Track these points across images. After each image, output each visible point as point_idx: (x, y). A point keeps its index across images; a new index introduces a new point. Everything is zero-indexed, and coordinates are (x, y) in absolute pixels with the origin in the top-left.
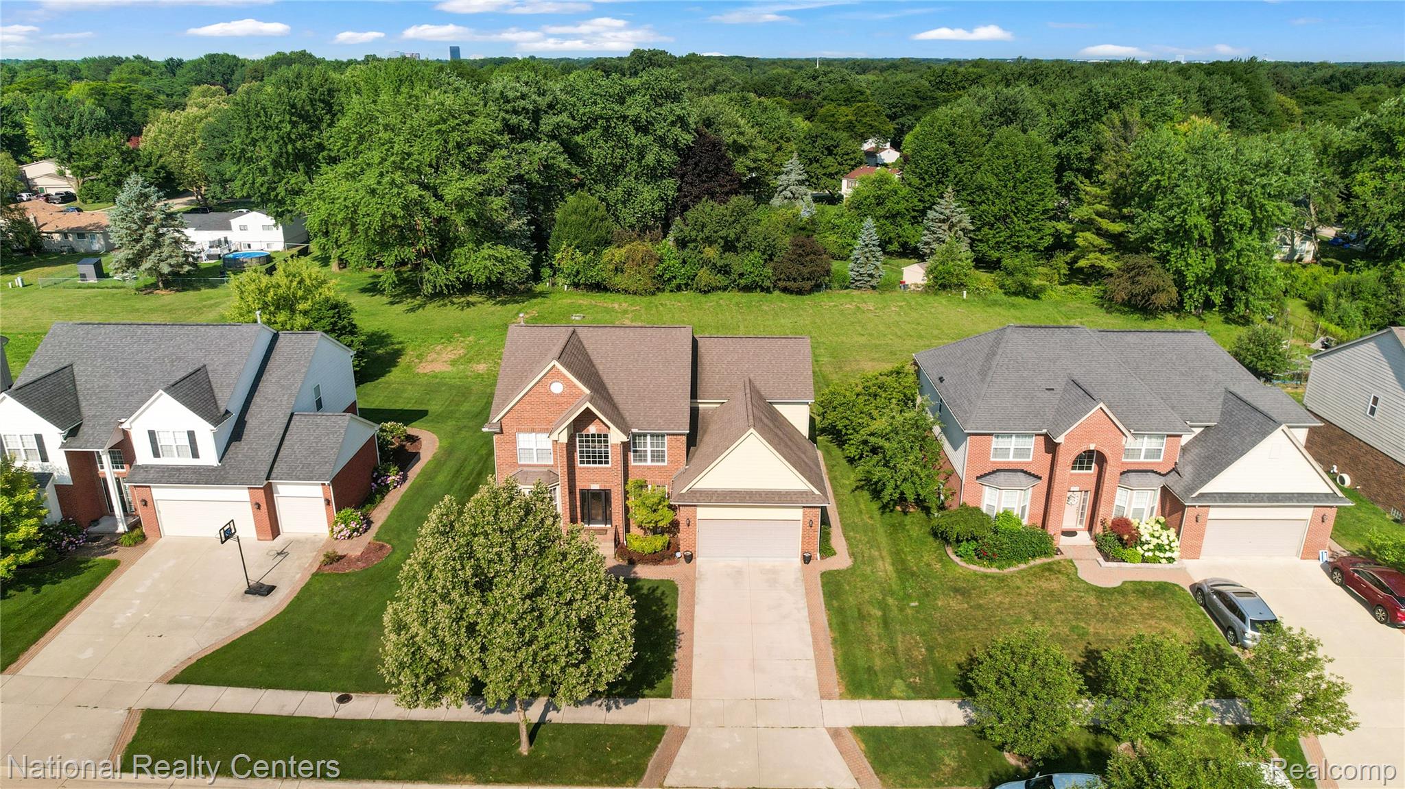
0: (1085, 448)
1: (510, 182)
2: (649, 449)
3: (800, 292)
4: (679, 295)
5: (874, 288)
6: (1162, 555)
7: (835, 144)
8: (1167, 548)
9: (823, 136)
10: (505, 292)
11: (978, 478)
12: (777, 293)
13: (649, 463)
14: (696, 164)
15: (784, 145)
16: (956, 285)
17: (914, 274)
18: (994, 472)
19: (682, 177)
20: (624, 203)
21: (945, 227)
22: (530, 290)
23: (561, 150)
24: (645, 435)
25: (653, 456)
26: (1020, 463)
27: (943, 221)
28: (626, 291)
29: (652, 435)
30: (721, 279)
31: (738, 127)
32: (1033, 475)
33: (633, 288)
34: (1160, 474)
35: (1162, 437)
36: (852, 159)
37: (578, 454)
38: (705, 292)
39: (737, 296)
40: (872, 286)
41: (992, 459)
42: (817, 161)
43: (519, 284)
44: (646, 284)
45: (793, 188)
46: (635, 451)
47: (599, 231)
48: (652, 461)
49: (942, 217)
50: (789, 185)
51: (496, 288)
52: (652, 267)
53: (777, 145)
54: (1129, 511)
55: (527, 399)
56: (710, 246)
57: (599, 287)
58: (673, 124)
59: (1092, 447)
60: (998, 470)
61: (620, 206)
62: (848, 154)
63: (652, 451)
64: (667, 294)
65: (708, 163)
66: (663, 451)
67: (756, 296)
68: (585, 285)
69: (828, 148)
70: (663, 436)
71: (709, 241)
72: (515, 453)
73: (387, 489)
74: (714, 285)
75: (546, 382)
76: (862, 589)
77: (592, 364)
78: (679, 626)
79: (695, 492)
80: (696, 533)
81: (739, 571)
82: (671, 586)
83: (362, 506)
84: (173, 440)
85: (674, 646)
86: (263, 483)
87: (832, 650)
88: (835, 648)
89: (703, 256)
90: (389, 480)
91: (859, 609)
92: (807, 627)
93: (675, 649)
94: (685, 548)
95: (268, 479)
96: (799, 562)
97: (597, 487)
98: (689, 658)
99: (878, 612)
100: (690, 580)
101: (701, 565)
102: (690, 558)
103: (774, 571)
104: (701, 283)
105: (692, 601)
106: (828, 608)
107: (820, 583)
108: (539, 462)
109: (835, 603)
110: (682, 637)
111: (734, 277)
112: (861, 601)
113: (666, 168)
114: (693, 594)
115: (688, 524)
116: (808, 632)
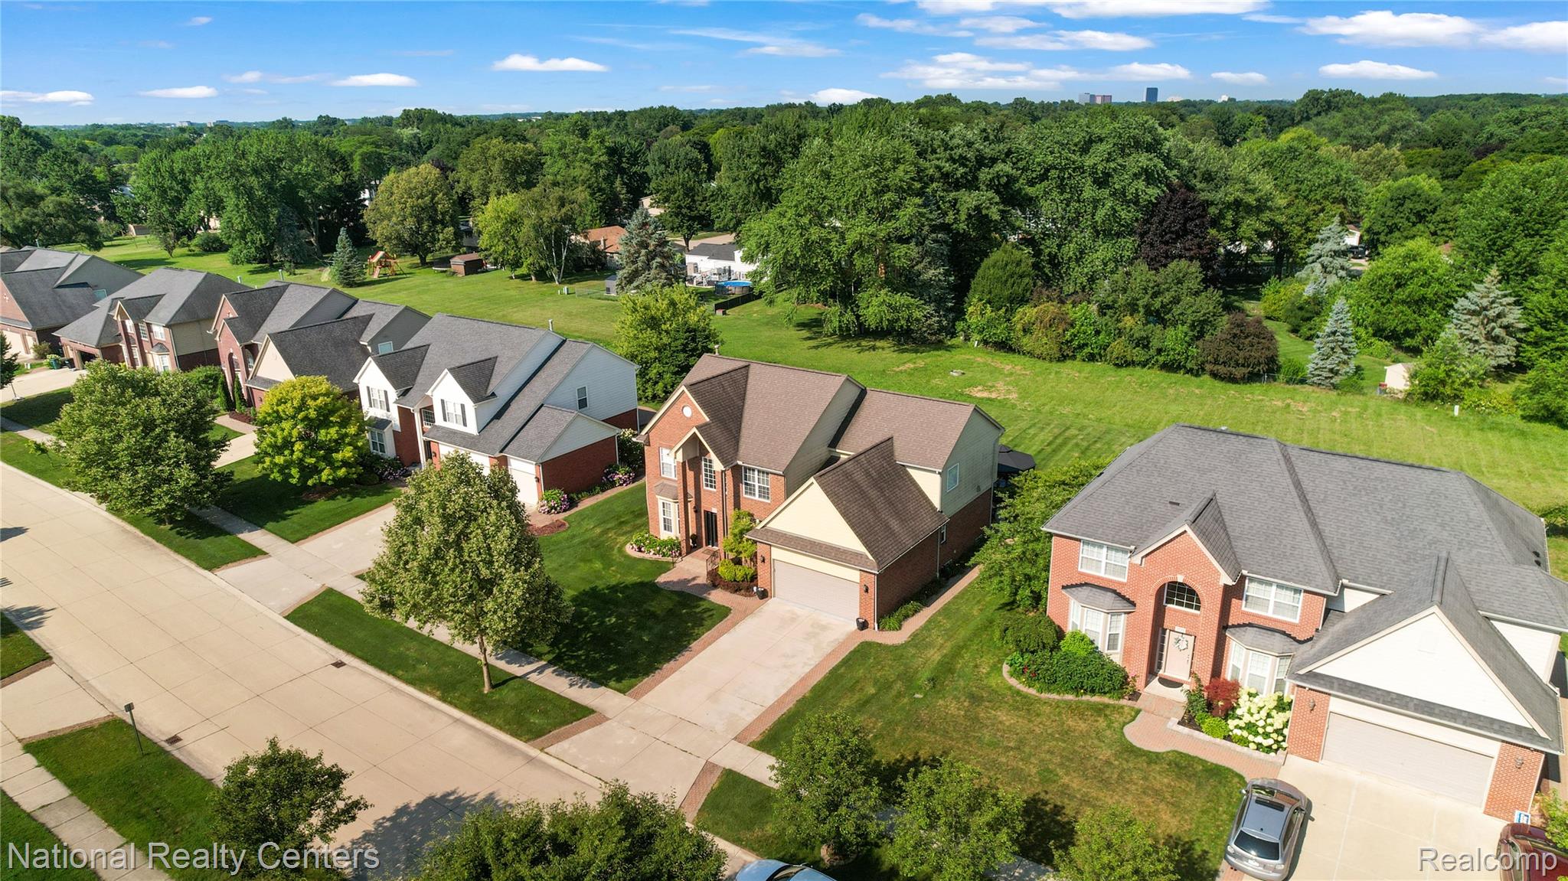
0: (1170, 578)
1: (933, 231)
2: (757, 484)
3: (1232, 380)
4: (1089, 367)
5: (1335, 387)
6: (1251, 738)
8: (1261, 731)
10: (914, 340)
11: (1064, 587)
12: (1206, 377)
13: (757, 498)
14: (1161, 222)
16: (1449, 397)
17: (1397, 376)
18: (1081, 585)
19: (1142, 236)
20: (1077, 260)
21: (1475, 320)
22: (940, 342)
23: (997, 199)
24: (754, 470)
25: (760, 492)
26: (1111, 581)
27: (1474, 313)
28: (1031, 354)
29: (759, 471)
30: (1139, 354)
32: (1128, 600)
33: (1038, 352)
34: (1294, 639)
35: (1297, 591)
36: (1451, 229)
37: (704, 477)
38: (1118, 365)
39: (1154, 375)
40: (1332, 384)
41: (1081, 570)
43: (931, 334)
44: (1051, 348)
45: (1326, 260)
46: (746, 484)
47: (1015, 287)
48: (760, 496)
49: (1473, 307)
50: (1320, 257)
51: (906, 337)
52: (1060, 331)
54: (1244, 675)
55: (666, 418)
56: (1131, 315)
57: (1005, 346)
58: (1136, 176)
59: (1180, 579)
60: (1086, 584)
61: (1073, 264)
62: (1446, 222)
63: (760, 487)
64: (1077, 363)
65: (1173, 222)
66: (768, 489)
67: (1179, 376)
68: (995, 343)
69: (1418, 214)
70: (768, 473)
71: (1132, 308)
72: (659, 466)
73: (613, 485)
74: (1129, 358)
75: (679, 405)
76: (883, 667)
77: (743, 398)
78: (694, 645)
79: (768, 531)
80: (772, 572)
81: (794, 619)
82: (724, 612)
83: (579, 492)
84: (453, 409)
85: (672, 657)
86: (498, 455)
87: (791, 705)
88: (795, 705)
89: (1120, 325)
90: (616, 478)
91: (857, 682)
92: (794, 680)
93: (670, 660)
94: (762, 583)
95: (501, 452)
96: (855, 626)
97: (714, 510)
98: (673, 671)
99: (872, 691)
100: (746, 613)
101: (771, 604)
102: (764, 595)
103: (824, 628)
104: (1115, 355)
105: (727, 630)
106: (831, 672)
107: (852, 649)
108: (673, 477)
109: (842, 670)
110: (686, 653)
111: (1152, 352)
112: (869, 676)
113: (1123, 226)
114: (734, 624)
115: (763, 561)
116: (790, 685)
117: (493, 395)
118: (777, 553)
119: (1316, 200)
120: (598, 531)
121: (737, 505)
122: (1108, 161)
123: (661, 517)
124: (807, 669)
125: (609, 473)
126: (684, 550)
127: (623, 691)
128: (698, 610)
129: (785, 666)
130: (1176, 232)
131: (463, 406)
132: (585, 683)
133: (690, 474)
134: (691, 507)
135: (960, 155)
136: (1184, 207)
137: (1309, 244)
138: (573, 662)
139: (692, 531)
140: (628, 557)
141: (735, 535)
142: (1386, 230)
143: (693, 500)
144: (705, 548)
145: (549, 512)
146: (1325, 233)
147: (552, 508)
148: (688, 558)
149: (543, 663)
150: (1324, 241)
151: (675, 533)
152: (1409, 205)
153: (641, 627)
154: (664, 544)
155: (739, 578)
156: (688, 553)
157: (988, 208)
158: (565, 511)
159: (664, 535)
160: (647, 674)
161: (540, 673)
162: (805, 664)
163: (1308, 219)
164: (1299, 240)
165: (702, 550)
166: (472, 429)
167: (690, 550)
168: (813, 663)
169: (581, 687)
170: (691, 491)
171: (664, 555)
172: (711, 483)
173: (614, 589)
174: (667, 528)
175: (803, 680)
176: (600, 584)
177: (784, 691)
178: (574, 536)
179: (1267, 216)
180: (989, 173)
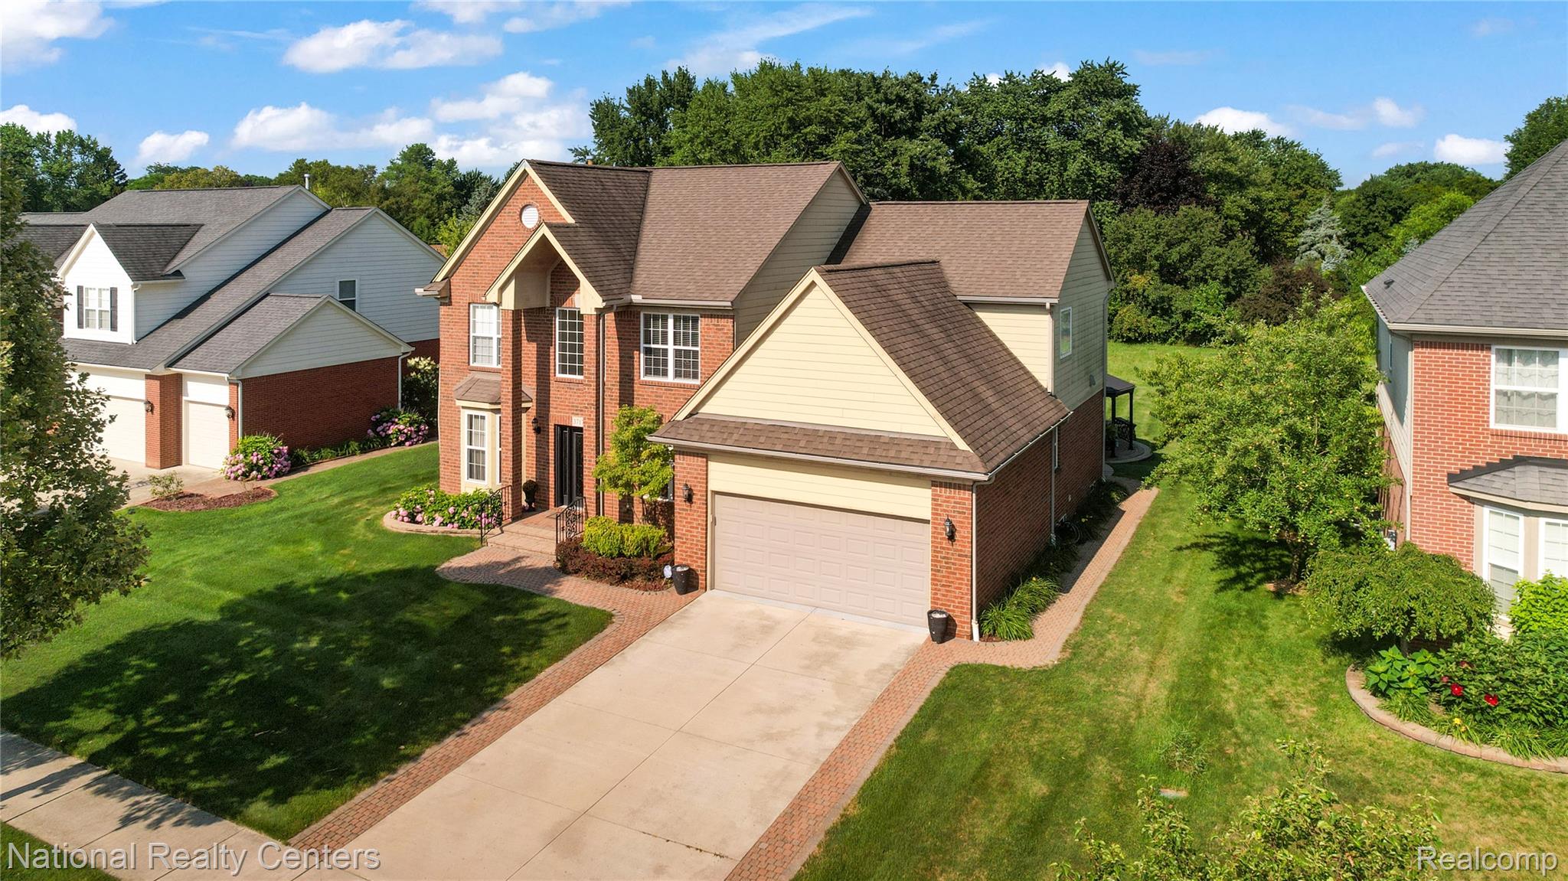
2: (671, 347)
7: (1405, 206)
9: (1386, 195)
11: (1453, 478)
13: (670, 378)
14: (1146, 179)
15: (1310, 190)
18: (1505, 465)
24: (665, 317)
25: (677, 364)
29: (677, 317)
30: (1158, 325)
31: (1227, 151)
37: (556, 352)
38: (1129, 341)
41: (1493, 425)
42: (1376, 230)
45: (1321, 246)
46: (648, 351)
48: (677, 374)
50: (1314, 243)
53: (1299, 192)
55: (486, 238)
56: (1141, 272)
58: (1110, 125)
63: (677, 353)
65: (1163, 176)
66: (695, 353)
69: (1393, 212)
70: (695, 318)
71: (1141, 263)
72: (468, 345)
73: (385, 442)
74: (1145, 331)
75: (516, 203)
76: (1036, 722)
77: (642, 210)
78: (516, 696)
79: (702, 422)
80: (707, 526)
81: (767, 628)
82: (596, 622)
83: (315, 447)
84: (97, 302)
85: (455, 727)
86: (161, 370)
87: (812, 848)
88: (826, 846)
89: (1129, 286)
90: (392, 429)
91: (986, 764)
92: (804, 773)
93: (444, 734)
94: (684, 555)
95: (171, 365)
96: (922, 633)
97: (577, 422)
98: (450, 764)
99: (1038, 788)
100: (647, 624)
101: (705, 602)
102: (689, 583)
103: (848, 643)
104: (1126, 326)
105: (604, 659)
106: (900, 742)
107: (934, 683)
108: (494, 365)
109: (930, 736)
110: (493, 716)
111: (1177, 317)
112: (1009, 746)
113: (1099, 186)
114: (623, 645)
115: (689, 499)
116: (798, 786)
117: (178, 274)
118: (723, 476)
119: (1296, 184)
120: (336, 500)
121: (626, 397)
122: (1075, 109)
123: (465, 447)
124: (832, 741)
125: (379, 422)
126: (508, 511)
127: (281, 833)
128: (530, 615)
129: (769, 737)
130: (1168, 190)
131: (114, 292)
132: (173, 811)
133: (529, 350)
134: (526, 420)
135: (898, 96)
136: (1172, 160)
137: (1298, 231)
138: (162, 752)
139: (528, 474)
140: (385, 533)
141: (623, 445)
142: (1362, 232)
143: (532, 405)
144: (553, 510)
145: (245, 475)
146: (1313, 217)
147: (252, 467)
148: (517, 526)
149: (75, 760)
150: (1314, 226)
151: (491, 482)
152: (1380, 202)
153: (377, 658)
154: (467, 501)
155: (630, 549)
156: (515, 519)
157: (934, 159)
158: (278, 475)
159: (469, 487)
160: (370, 776)
161: (46, 791)
162: (822, 728)
163: (1292, 204)
164: (1283, 229)
165: (547, 513)
166: (125, 334)
167: (520, 514)
168: (846, 721)
169: (156, 825)
170: (529, 388)
171: (463, 524)
172: (573, 364)
173: (331, 585)
174: (476, 472)
175: (827, 769)
176: (303, 578)
177: (781, 805)
178: (282, 510)
179: (1252, 192)
180: (933, 120)
